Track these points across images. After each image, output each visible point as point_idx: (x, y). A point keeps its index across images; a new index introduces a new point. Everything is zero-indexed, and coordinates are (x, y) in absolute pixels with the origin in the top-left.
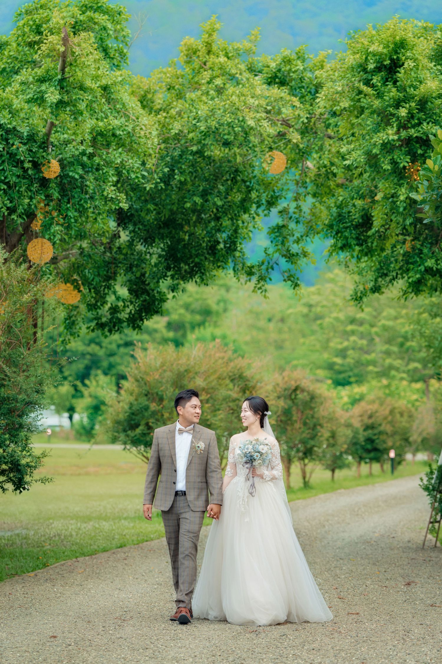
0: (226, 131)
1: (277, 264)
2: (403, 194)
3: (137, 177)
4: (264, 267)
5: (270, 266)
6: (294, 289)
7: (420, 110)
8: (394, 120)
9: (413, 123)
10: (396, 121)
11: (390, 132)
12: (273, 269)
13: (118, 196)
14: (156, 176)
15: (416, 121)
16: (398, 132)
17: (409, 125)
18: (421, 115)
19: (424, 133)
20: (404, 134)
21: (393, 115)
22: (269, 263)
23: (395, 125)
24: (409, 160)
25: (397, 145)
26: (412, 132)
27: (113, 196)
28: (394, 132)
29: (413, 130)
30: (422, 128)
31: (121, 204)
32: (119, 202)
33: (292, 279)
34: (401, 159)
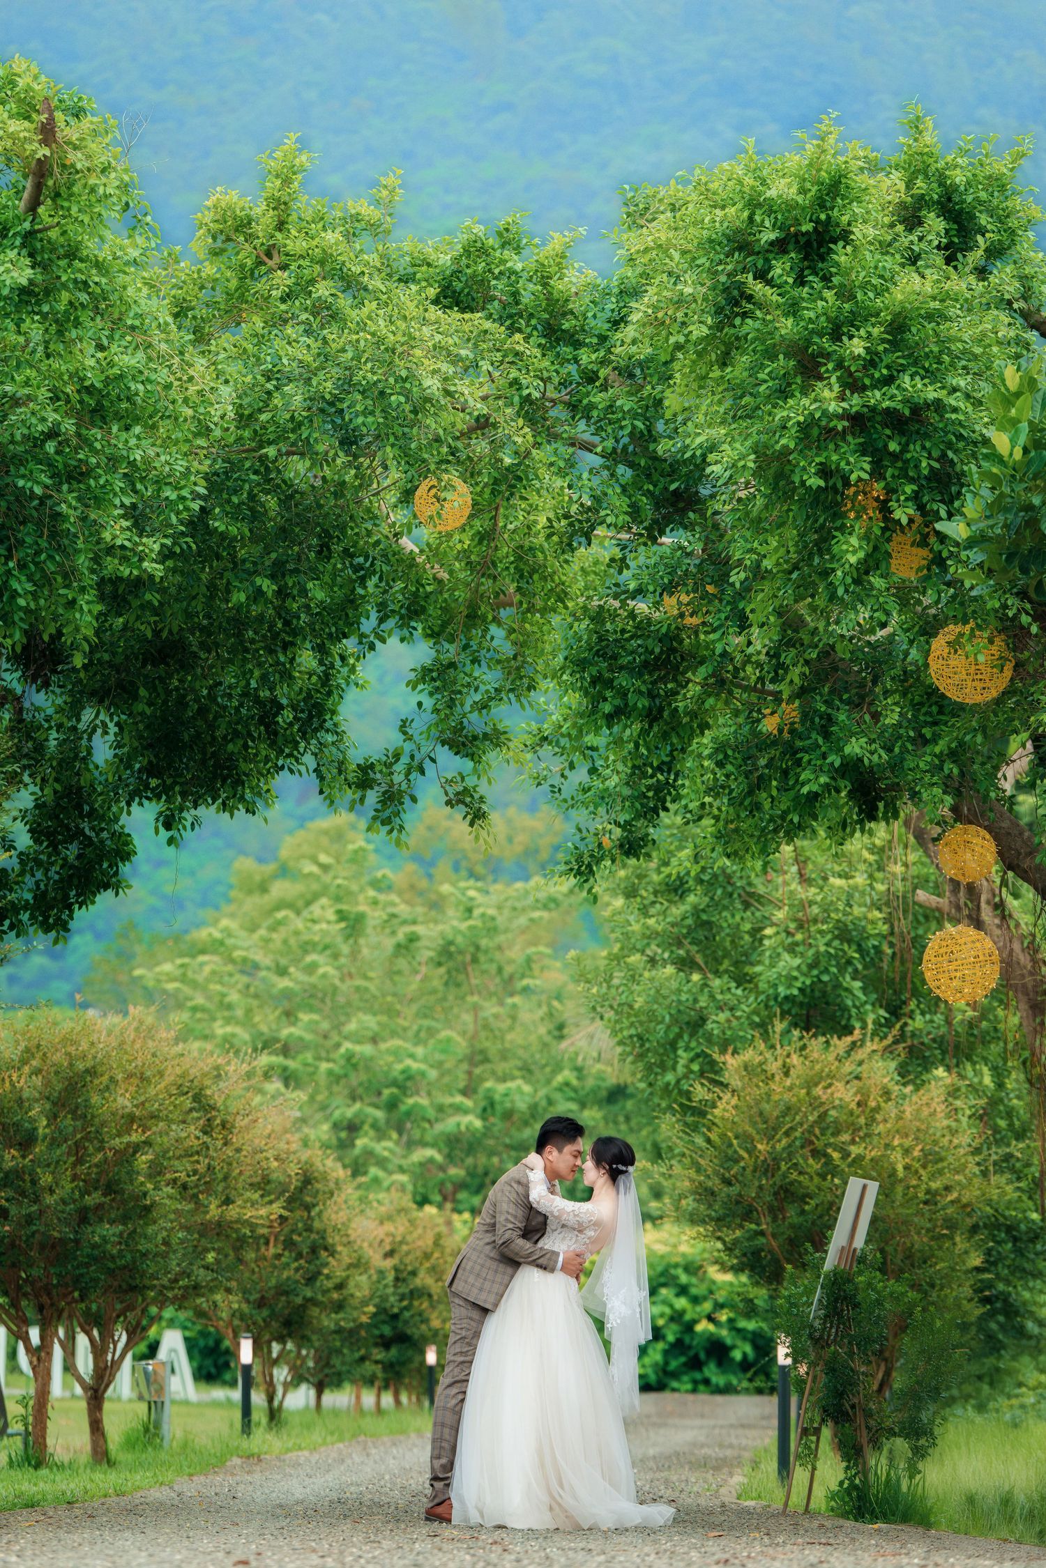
0: (359, 407)
1: (433, 760)
2: (854, 552)
3: (183, 498)
4: (399, 767)
5: (415, 763)
6: (472, 824)
7: (895, 345)
8: (830, 366)
9: (877, 375)
10: (835, 370)
11: (827, 394)
12: (423, 773)
13: (136, 544)
14: (174, 520)
15: (885, 372)
16: (842, 398)
17: (867, 382)
18: (897, 357)
19: (906, 401)
20: (855, 402)
21: (828, 356)
22: (412, 757)
23: (833, 379)
24: (867, 467)
25: (840, 428)
26: (874, 397)
27: (127, 543)
28: (834, 395)
29: (878, 394)
30: (898, 387)
31: (145, 564)
32: (141, 560)
33: (468, 800)
34: (848, 463)
